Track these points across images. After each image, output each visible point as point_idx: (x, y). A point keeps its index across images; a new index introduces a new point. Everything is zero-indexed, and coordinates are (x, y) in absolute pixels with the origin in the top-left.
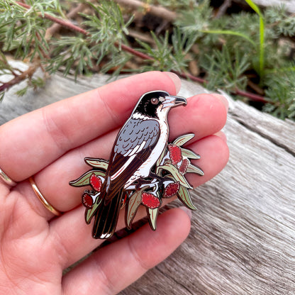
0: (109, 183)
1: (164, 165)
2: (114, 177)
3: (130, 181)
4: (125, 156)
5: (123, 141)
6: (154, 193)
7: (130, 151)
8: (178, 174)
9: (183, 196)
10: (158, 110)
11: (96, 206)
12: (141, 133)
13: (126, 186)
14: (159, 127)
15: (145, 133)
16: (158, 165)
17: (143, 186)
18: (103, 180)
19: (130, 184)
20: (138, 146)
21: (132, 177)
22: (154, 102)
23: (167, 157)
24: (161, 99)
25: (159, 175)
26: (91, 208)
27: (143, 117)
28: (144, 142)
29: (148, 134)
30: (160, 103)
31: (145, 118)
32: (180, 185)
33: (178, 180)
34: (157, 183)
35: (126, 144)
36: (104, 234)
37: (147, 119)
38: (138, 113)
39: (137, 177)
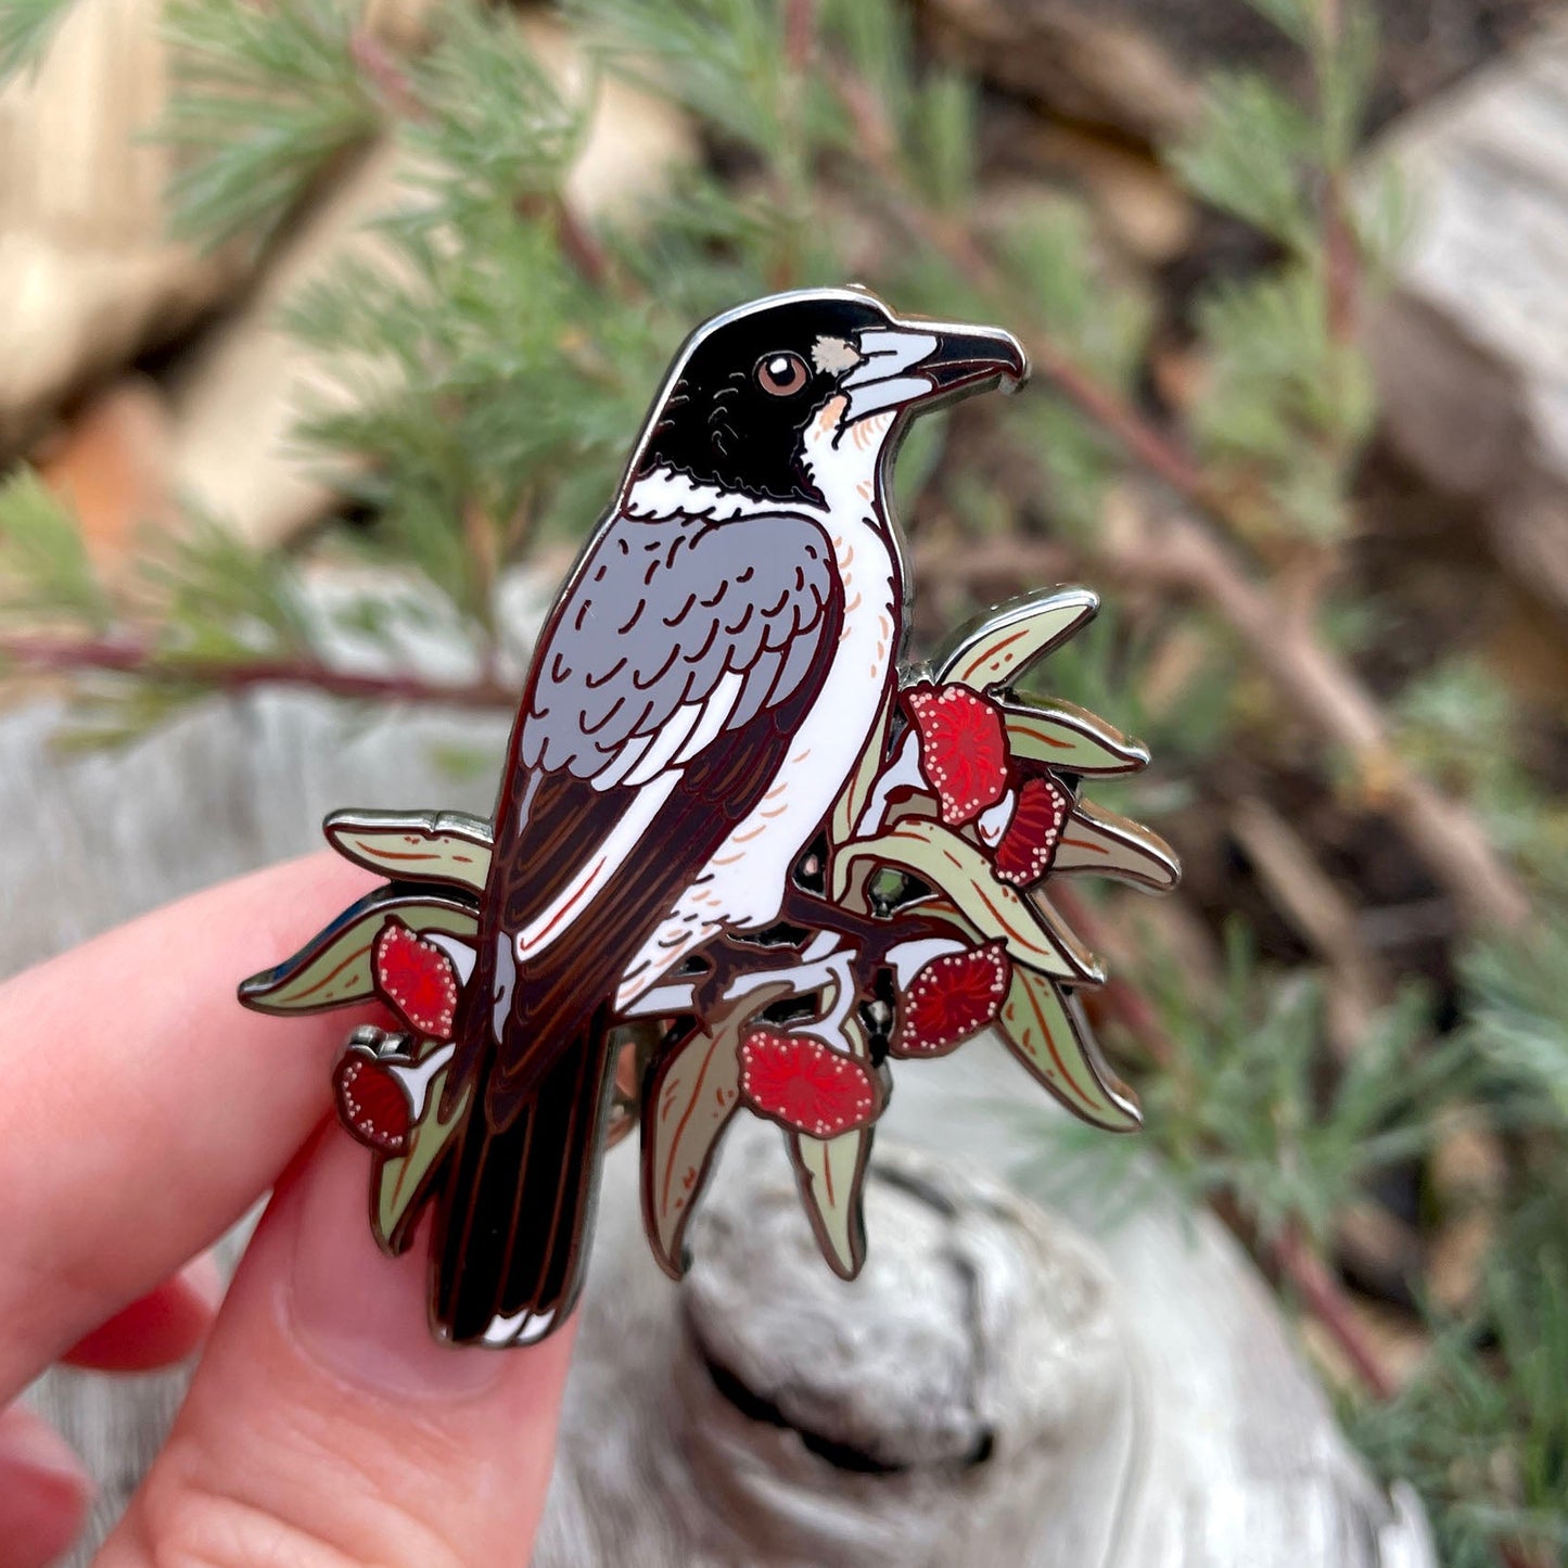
0: (505, 977)
1: (884, 830)
2: (535, 937)
3: (655, 955)
4: (602, 784)
5: (577, 678)
6: (828, 1030)
7: (635, 746)
8: (994, 891)
9: (1037, 1039)
10: (817, 436)
11: (431, 1140)
12: (700, 619)
13: (624, 995)
14: (832, 565)
15: (730, 613)
16: (840, 833)
17: (743, 984)
18: (465, 960)
19: (651, 975)
20: (688, 714)
21: (666, 930)
22: (784, 378)
23: (906, 771)
24: (830, 353)
25: (856, 904)
26: (405, 1152)
27: (702, 499)
28: (731, 683)
29: (757, 621)
30: (825, 386)
31: (727, 505)
32: (1011, 962)
33: (994, 930)
34: (841, 962)
35: (597, 704)
36: (507, 1316)
37: (738, 510)
38: (668, 471)
39: (695, 926)
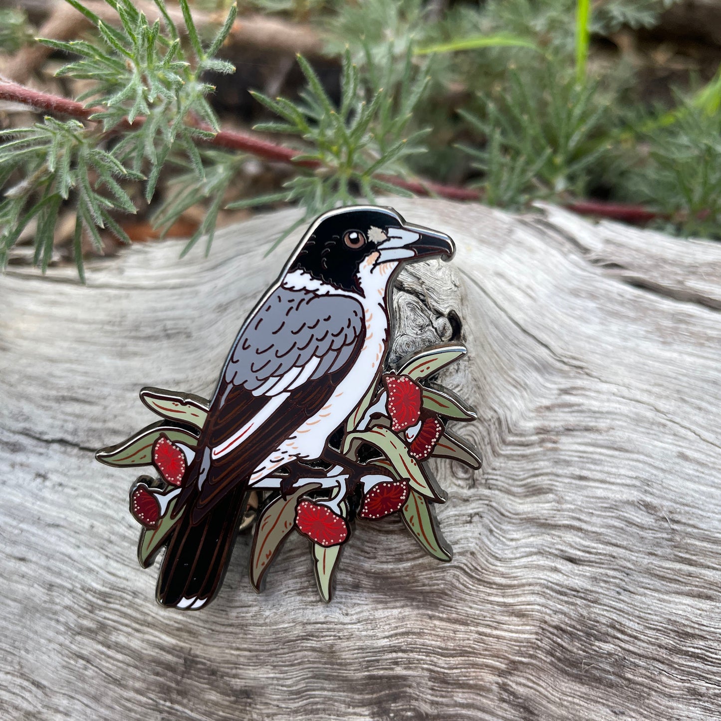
0: (206, 465)
1: (368, 429)
2: (220, 451)
3: (268, 465)
4: (256, 393)
5: (252, 350)
6: (333, 505)
7: (272, 380)
8: (408, 460)
9: (416, 520)
10: (365, 267)
11: (167, 524)
12: (306, 333)
13: (253, 478)
14: (363, 320)
15: (319, 332)
16: (350, 427)
17: (301, 482)
18: (190, 455)
19: (265, 473)
20: (295, 371)
21: (274, 456)
22: (355, 241)
23: (380, 407)
24: (375, 234)
25: (352, 457)
26: (155, 528)
27: (314, 285)
28: (315, 361)
29: (329, 338)
30: (371, 247)
31: (324, 289)
32: (410, 489)
33: (405, 475)
34: (342, 479)
35: (259, 361)
36: (187, 598)
37: (328, 292)
38: (302, 271)
39: (286, 456)
